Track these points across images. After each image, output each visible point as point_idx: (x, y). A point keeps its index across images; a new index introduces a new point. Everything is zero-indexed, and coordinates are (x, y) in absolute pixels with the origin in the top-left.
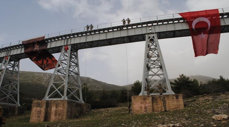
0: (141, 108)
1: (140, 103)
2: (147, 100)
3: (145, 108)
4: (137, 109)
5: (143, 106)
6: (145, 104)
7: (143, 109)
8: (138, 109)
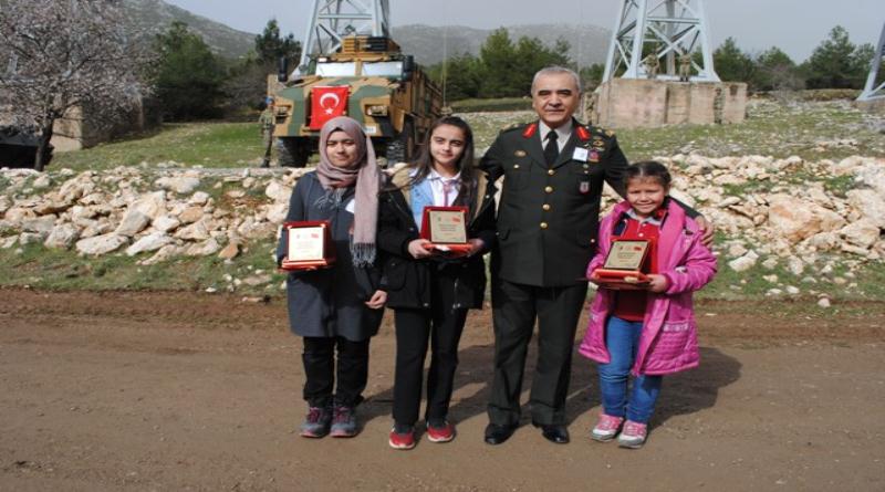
0: (636, 113)
1: (634, 97)
2: (653, 91)
3: (647, 114)
4: (623, 114)
5: (641, 107)
6: (647, 104)
7: (641, 117)
8: (628, 115)
